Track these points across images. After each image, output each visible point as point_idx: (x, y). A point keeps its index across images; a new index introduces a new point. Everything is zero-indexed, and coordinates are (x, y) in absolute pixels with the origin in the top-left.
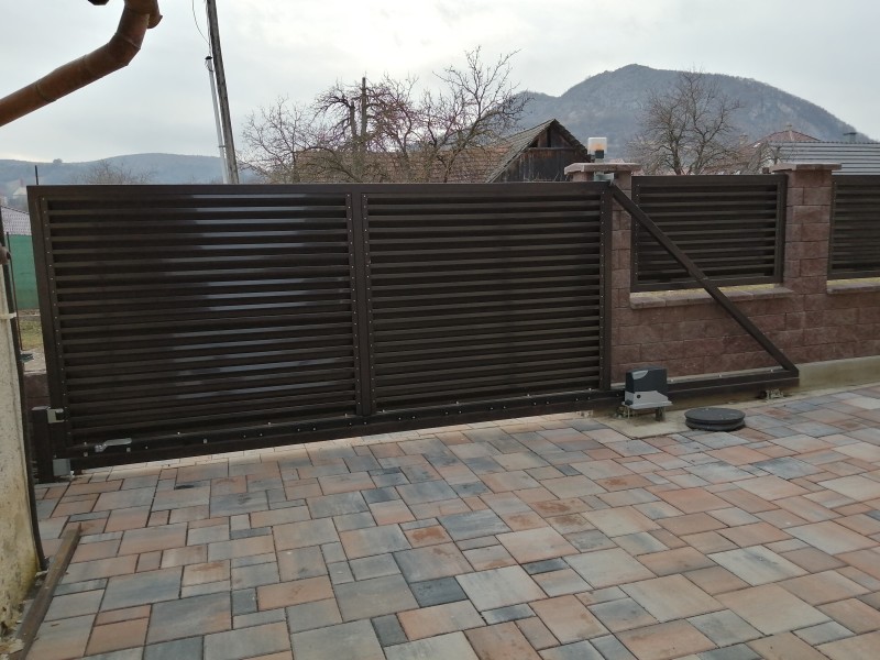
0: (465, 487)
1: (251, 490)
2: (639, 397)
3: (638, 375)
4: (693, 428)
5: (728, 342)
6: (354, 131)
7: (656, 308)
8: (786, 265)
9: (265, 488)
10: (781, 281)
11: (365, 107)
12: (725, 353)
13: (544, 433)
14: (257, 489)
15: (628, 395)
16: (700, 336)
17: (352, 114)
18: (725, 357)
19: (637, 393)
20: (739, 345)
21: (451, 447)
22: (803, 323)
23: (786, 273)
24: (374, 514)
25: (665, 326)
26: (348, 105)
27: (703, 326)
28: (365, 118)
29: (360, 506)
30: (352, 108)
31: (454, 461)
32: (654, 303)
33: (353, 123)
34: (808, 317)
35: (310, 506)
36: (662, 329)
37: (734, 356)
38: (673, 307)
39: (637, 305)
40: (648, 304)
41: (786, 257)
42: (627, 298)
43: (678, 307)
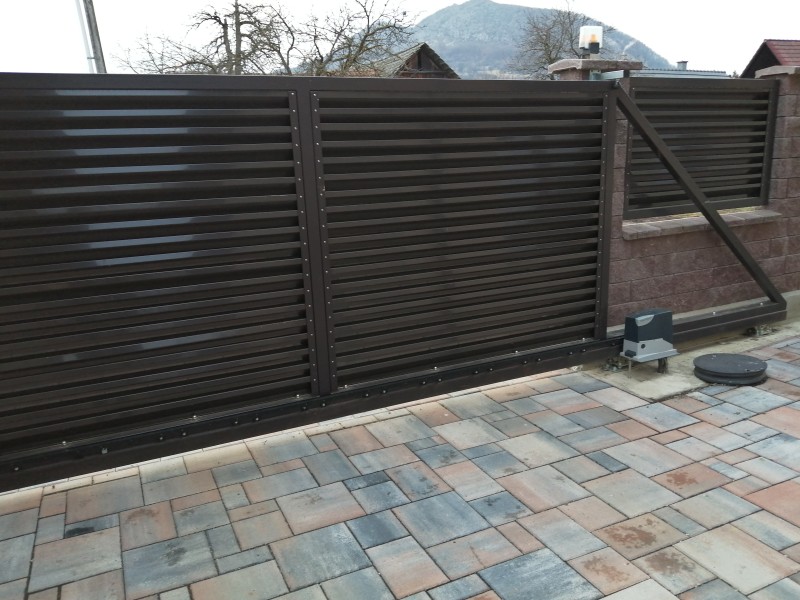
0: (490, 502)
1: (183, 532)
2: (643, 346)
3: (643, 320)
4: (710, 383)
5: (716, 274)
6: (228, 50)
7: (648, 239)
8: (772, 184)
9: (203, 527)
10: (766, 204)
11: (239, 24)
12: (712, 286)
13: (542, 399)
14: (191, 529)
15: (628, 345)
16: (691, 268)
17: (226, 33)
18: (713, 291)
19: (642, 343)
20: (726, 276)
21: (438, 429)
22: (785, 250)
23: (772, 193)
24: (383, 571)
25: (657, 259)
26: (220, 23)
27: (693, 256)
28: (239, 36)
29: (356, 557)
30: (225, 26)
31: (452, 455)
32: (649, 233)
33: (226, 42)
34: (790, 241)
35: (281, 560)
36: (653, 262)
37: (721, 288)
38: (666, 237)
39: (631, 236)
40: (643, 233)
41: (773, 176)
42: (620, 227)
43: (671, 236)
